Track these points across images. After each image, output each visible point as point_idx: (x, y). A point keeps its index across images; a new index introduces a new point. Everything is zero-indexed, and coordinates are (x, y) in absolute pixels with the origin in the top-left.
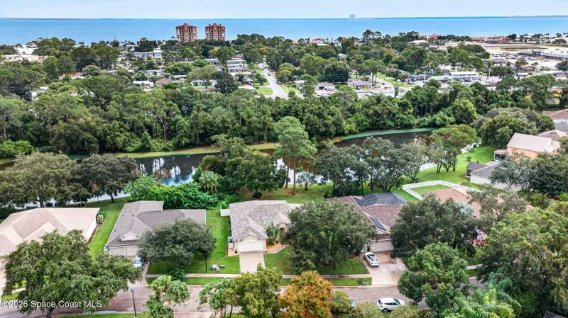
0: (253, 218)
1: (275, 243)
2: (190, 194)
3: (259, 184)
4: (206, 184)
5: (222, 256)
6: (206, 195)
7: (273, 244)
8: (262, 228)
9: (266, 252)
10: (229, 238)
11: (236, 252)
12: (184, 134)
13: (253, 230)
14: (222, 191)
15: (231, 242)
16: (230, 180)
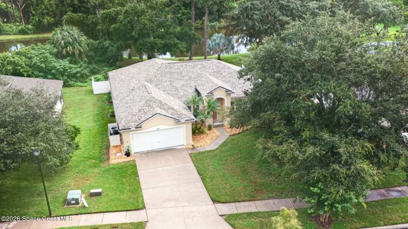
0: (156, 85)
1: (206, 130)
2: (36, 60)
3: (156, 44)
4: (66, 47)
5: (95, 166)
6: (65, 63)
7: (202, 132)
8: (178, 101)
9: (194, 148)
10: (110, 126)
11: (128, 154)
12: (46, 11)
13: (161, 104)
14: (97, 62)
15: (116, 133)
16: (107, 43)
